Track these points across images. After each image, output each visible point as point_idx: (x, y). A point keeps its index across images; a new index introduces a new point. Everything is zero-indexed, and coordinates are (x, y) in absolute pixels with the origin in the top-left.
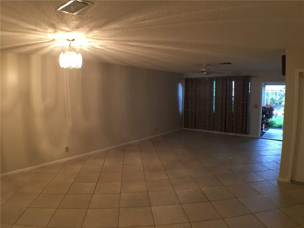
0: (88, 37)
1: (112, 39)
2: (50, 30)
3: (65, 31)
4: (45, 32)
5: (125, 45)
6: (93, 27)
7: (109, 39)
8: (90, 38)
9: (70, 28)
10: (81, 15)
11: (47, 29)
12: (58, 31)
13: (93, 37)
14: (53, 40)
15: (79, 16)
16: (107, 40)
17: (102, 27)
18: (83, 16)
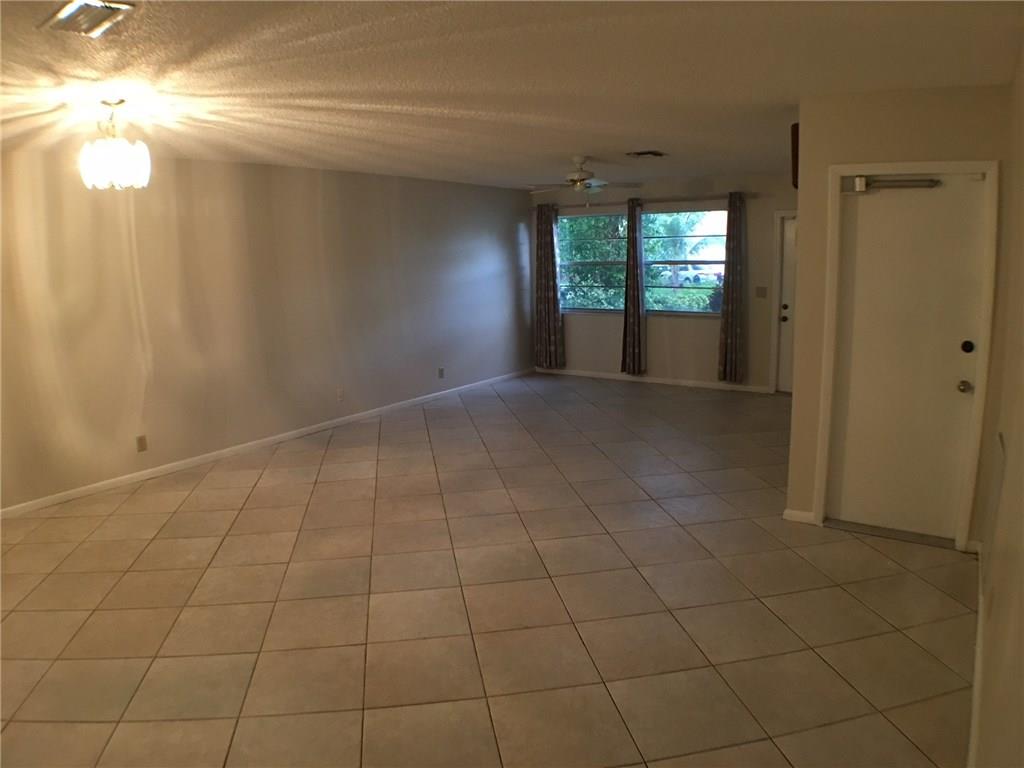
0: (161, 91)
1: (234, 92)
2: (44, 81)
3: (86, 78)
4: (29, 86)
5: (286, 106)
6: (166, 62)
7: (227, 92)
8: (167, 93)
9: (96, 69)
10: (116, 36)
11: (32, 78)
12: (66, 80)
13: (176, 91)
14: (63, 106)
15: (111, 37)
16: (224, 96)
17: (189, 62)
18: (120, 36)
